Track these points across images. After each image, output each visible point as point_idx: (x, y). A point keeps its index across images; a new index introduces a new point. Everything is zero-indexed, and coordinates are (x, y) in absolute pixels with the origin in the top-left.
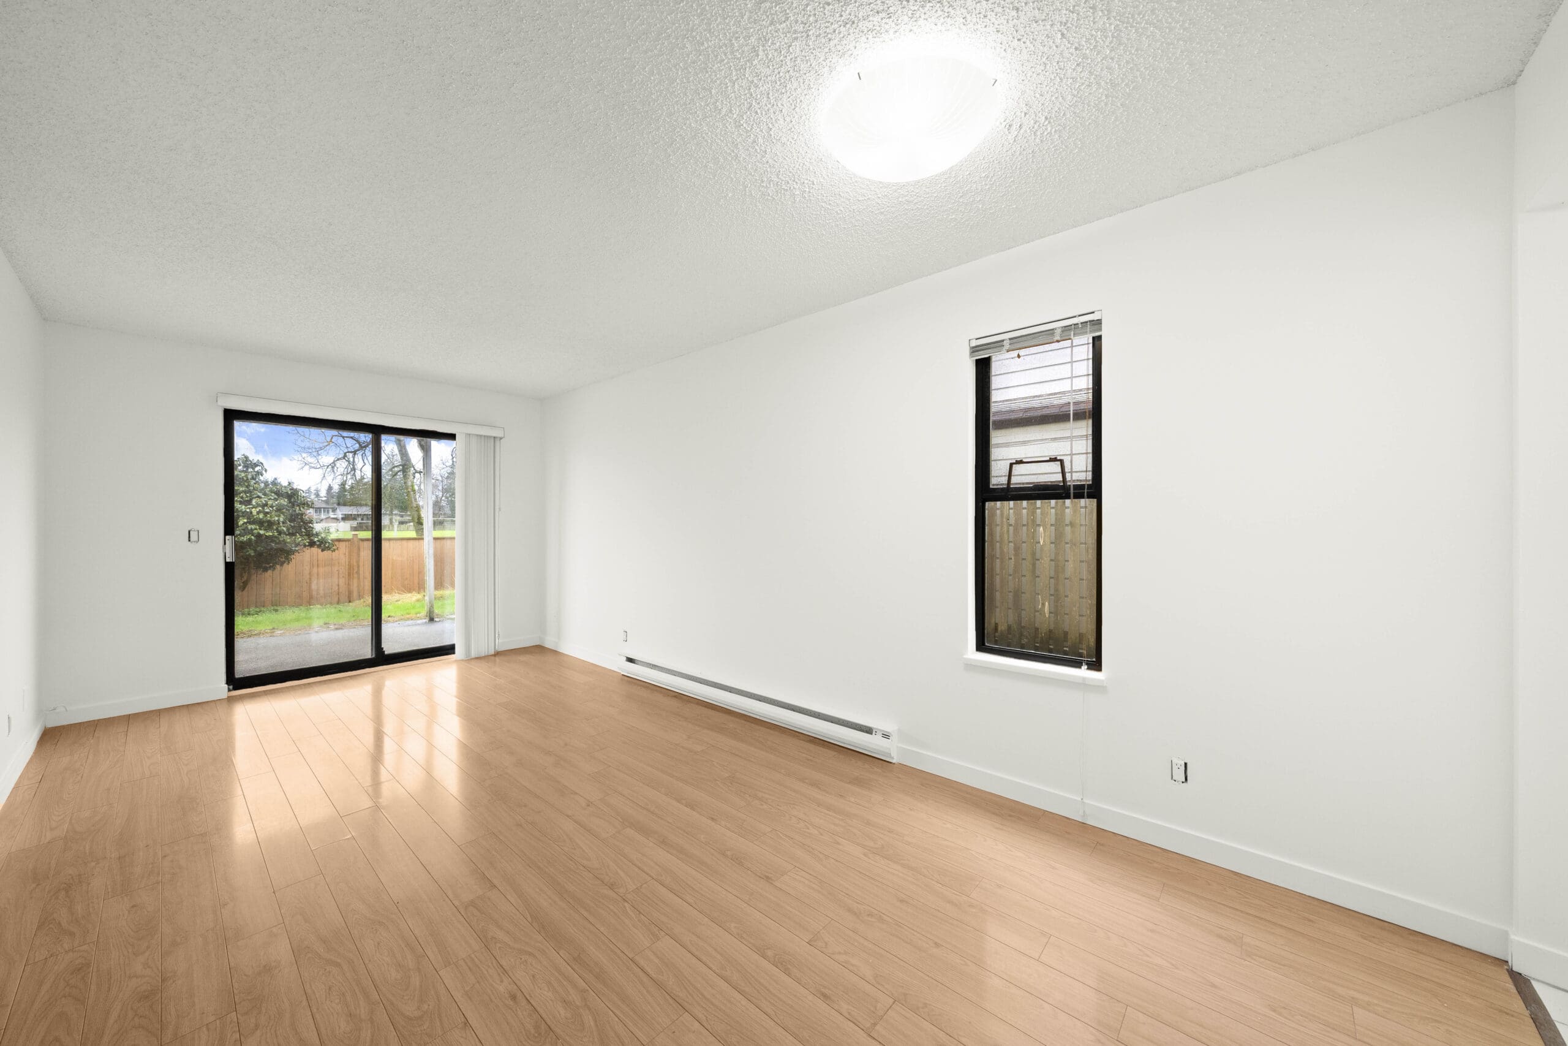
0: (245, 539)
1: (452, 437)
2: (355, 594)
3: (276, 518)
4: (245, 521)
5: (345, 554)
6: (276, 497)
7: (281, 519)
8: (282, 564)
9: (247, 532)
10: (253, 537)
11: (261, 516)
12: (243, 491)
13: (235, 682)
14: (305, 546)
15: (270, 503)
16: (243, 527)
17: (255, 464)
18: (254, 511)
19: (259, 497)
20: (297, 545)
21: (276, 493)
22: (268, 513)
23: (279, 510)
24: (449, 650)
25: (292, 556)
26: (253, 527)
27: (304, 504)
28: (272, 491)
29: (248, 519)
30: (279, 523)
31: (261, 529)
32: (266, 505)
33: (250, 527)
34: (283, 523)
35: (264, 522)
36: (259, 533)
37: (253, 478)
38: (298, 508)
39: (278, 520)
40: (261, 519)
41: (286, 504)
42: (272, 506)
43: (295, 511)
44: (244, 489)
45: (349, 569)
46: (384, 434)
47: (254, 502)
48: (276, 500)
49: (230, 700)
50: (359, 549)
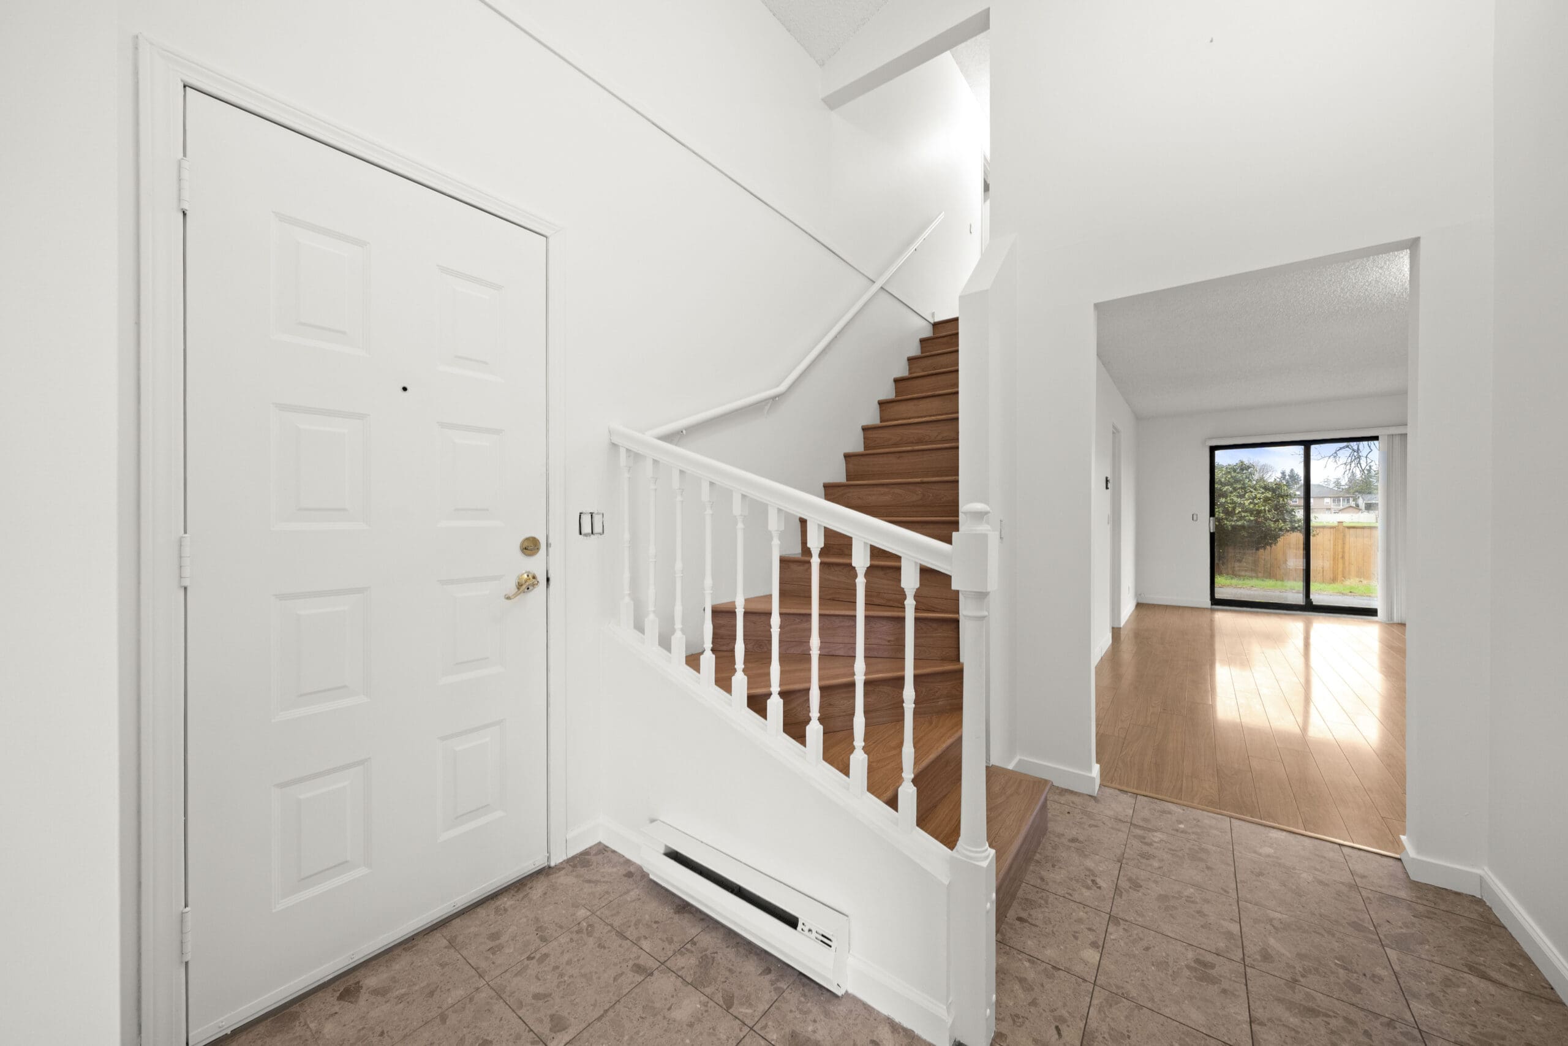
0: (1239, 523)
1: (1376, 438)
2: (1340, 576)
3: (1263, 508)
4: (1240, 510)
5: (1330, 540)
6: (1263, 491)
7: (1267, 509)
8: (1270, 545)
9: (1241, 518)
10: (1245, 522)
11: (1251, 506)
12: (1239, 488)
13: (1216, 602)
14: (1288, 531)
15: (1258, 496)
16: (1239, 515)
17: (1248, 466)
18: (1247, 503)
19: (1251, 492)
20: (1281, 529)
21: (1263, 488)
22: (1257, 504)
23: (1266, 500)
24: (1371, 612)
25: (1278, 540)
26: (1246, 514)
27: (1287, 496)
28: (1261, 487)
29: (1242, 509)
30: (1265, 512)
31: (1251, 516)
32: (1255, 497)
33: (1243, 514)
34: (1269, 511)
35: (1253, 511)
36: (1250, 519)
37: (1246, 478)
38: (1281, 499)
39: (1265, 510)
40: (1251, 509)
41: (1270, 496)
42: (1259, 499)
43: (1279, 502)
44: (1240, 486)
45: (1335, 553)
46: (1312, 444)
47: (1246, 496)
48: (1263, 493)
49: (1212, 610)
50: (1344, 536)
